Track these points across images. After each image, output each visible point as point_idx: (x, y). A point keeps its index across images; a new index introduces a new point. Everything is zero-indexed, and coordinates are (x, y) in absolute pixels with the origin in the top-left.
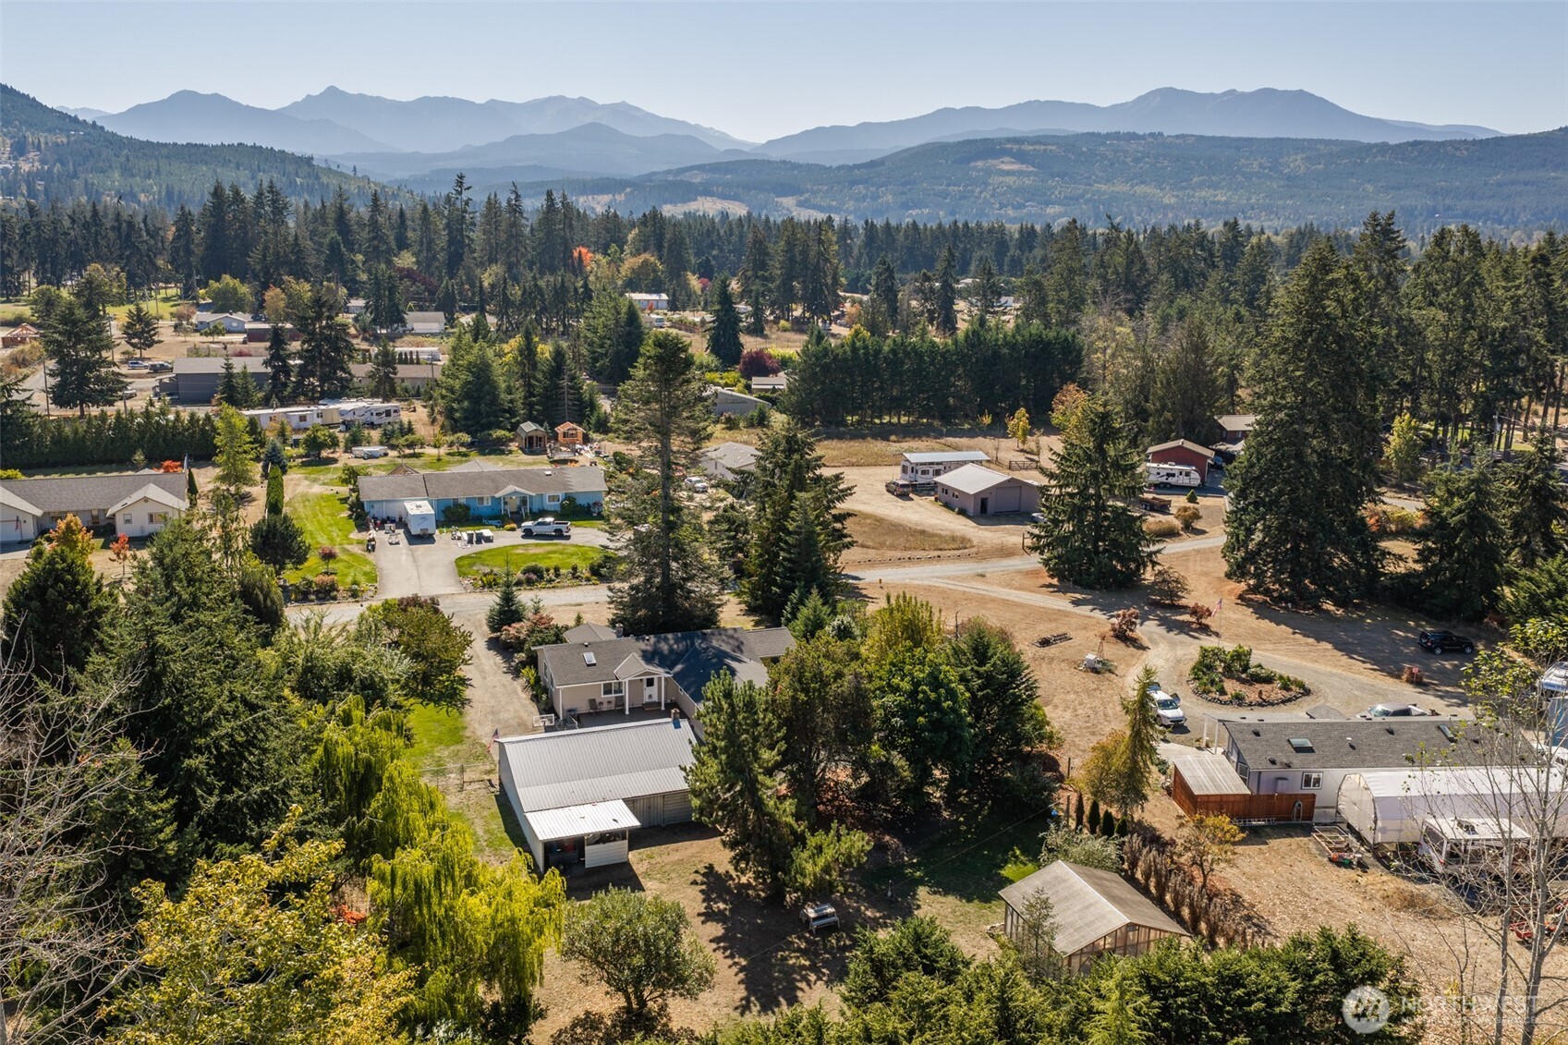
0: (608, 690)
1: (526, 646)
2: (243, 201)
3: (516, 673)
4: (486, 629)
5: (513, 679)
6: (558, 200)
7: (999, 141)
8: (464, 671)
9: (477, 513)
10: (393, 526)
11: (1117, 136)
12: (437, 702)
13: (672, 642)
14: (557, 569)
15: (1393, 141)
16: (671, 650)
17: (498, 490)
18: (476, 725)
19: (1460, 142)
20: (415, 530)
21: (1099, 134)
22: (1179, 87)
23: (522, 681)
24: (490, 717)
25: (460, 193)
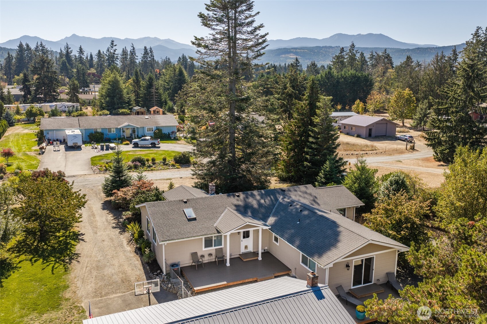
0: (208, 243)
1: (131, 205)
2: (30, 49)
3: (123, 227)
4: (103, 195)
5: (120, 233)
6: (149, 50)
7: (289, 49)
8: (76, 228)
9: (107, 137)
10: (58, 143)
11: (326, 47)
12: (46, 258)
13: (258, 197)
14: (153, 160)
15: (411, 48)
16: (260, 205)
17: (119, 124)
18: (79, 284)
19: (432, 48)
20: (70, 144)
21: (320, 47)
22: (343, 33)
23: (128, 235)
24: (95, 273)
25: (112, 47)
